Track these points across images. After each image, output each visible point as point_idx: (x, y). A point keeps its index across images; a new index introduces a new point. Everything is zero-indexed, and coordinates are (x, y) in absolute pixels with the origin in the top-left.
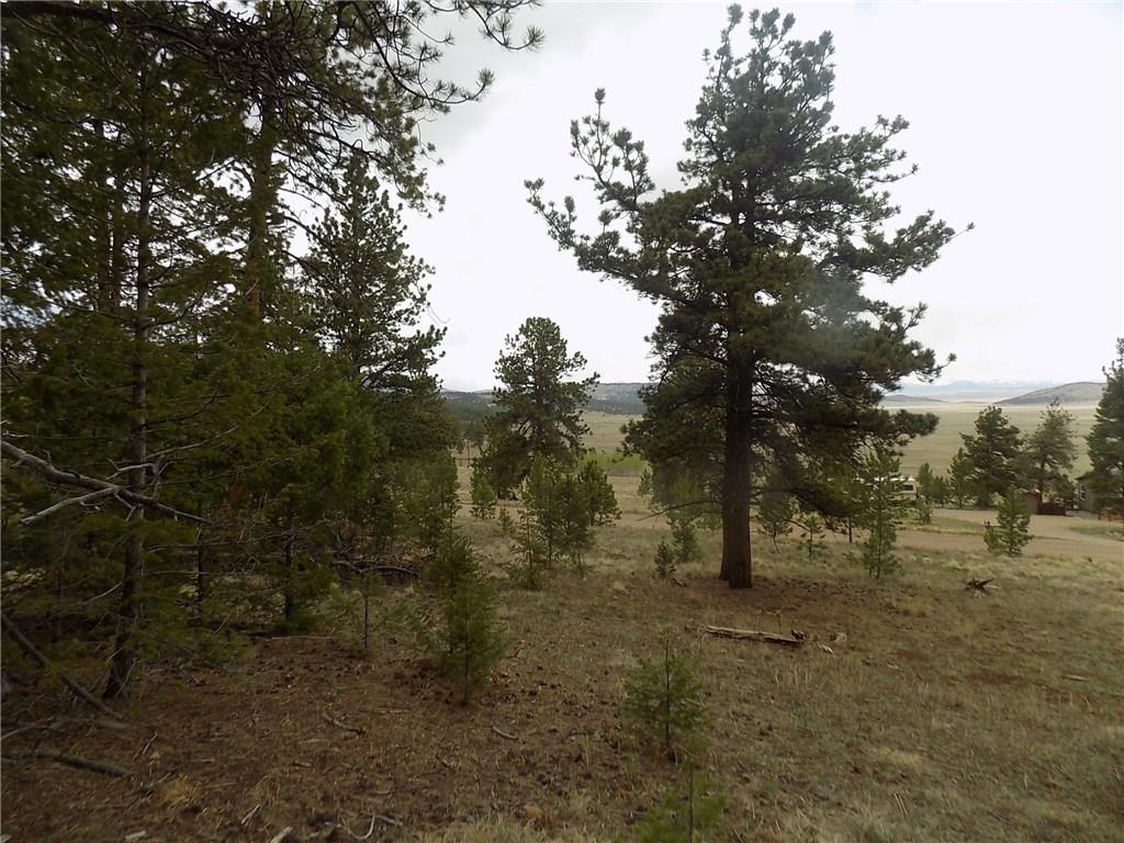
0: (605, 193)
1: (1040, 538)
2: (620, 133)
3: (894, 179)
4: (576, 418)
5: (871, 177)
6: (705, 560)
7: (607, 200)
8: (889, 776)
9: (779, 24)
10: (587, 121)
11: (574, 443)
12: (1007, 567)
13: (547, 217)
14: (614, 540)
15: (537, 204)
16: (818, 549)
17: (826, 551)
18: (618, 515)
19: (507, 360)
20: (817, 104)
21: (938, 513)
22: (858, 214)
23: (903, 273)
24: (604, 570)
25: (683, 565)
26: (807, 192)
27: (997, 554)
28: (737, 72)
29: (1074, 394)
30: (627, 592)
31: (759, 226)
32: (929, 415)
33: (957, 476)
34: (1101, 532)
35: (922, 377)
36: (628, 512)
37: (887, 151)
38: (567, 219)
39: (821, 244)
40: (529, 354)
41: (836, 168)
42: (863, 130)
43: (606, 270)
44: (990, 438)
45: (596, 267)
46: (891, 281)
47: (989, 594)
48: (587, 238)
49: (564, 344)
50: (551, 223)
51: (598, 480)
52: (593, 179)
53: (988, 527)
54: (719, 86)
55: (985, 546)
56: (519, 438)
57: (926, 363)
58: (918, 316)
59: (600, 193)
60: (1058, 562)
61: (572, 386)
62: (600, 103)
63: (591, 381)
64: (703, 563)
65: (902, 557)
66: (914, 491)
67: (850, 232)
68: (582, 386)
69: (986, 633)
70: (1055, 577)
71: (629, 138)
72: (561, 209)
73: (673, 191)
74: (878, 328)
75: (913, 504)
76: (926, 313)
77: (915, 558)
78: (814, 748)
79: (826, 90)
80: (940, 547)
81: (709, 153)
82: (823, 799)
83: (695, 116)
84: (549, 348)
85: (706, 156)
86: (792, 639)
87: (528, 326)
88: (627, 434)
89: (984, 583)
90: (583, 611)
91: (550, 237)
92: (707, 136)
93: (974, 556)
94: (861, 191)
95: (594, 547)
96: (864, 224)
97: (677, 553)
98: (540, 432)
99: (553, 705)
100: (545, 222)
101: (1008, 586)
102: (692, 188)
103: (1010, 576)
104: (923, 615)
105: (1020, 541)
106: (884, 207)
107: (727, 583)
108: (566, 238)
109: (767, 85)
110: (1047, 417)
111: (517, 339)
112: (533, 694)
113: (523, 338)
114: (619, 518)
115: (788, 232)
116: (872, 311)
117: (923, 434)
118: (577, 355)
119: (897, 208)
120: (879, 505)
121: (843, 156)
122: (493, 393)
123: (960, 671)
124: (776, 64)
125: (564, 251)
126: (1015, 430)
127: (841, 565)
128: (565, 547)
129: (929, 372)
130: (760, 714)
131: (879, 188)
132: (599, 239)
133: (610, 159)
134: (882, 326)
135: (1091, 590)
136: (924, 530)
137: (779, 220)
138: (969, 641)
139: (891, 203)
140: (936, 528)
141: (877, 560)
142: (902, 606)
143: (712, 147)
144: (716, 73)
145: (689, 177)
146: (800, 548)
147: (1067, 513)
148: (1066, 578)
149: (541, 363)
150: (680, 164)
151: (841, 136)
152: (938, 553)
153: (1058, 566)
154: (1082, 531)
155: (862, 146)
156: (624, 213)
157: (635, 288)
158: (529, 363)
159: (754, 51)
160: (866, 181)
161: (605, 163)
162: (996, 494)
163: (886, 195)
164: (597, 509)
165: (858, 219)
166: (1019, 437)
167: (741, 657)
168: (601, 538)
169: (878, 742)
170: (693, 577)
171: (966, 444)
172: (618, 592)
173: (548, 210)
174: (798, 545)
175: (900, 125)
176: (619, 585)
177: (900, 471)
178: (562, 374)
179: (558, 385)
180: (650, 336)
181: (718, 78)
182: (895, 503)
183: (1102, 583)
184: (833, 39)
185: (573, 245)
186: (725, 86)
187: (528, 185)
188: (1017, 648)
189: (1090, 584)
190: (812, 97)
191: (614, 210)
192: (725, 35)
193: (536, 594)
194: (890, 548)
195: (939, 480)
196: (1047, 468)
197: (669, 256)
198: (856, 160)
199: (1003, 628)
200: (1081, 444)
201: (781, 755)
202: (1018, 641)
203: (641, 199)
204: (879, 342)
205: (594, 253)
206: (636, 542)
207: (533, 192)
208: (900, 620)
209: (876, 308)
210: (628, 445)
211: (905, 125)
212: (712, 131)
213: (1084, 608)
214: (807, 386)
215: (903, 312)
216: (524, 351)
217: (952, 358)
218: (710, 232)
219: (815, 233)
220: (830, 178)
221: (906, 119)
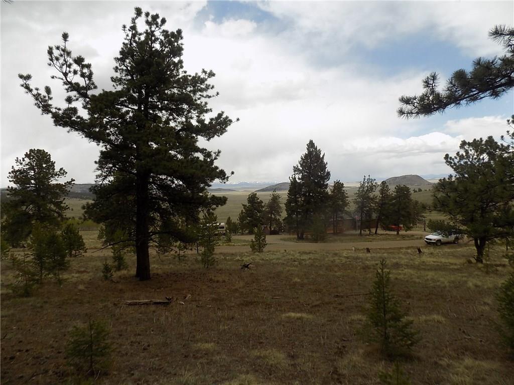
0: (69, 87)
1: (270, 244)
2: (78, 58)
3: (210, 97)
4: (61, 202)
5: (200, 95)
6: (129, 268)
7: (71, 91)
8: (199, 355)
9: (159, 21)
10: (58, 48)
11: (60, 215)
12: (257, 257)
13: (34, 96)
14: (82, 264)
15: (27, 87)
16: (182, 258)
17: (186, 258)
18: (86, 250)
19: (17, 171)
20: (176, 60)
21: (234, 237)
22: (194, 110)
23: (213, 137)
24: (74, 280)
25: (118, 273)
26: (172, 98)
27: (255, 252)
28: (139, 39)
29: (282, 187)
30: (86, 290)
31: (151, 111)
32: (223, 197)
33: (241, 222)
34: (290, 240)
35: (221, 181)
36: (92, 248)
37: (206, 85)
38: (47, 98)
39: (179, 122)
40: (32, 168)
41: (185, 89)
42: (196, 74)
43: (70, 126)
44: (253, 205)
45: (65, 125)
46: (208, 140)
47: (250, 269)
48: (59, 109)
49: (53, 164)
50: (37, 99)
51: (73, 233)
52: (62, 79)
53: (252, 242)
54: (131, 44)
55: (251, 249)
56: (25, 214)
57: (222, 175)
58: (217, 155)
59: (67, 87)
60: (275, 253)
61: (59, 186)
62: (65, 40)
63: (69, 183)
64: (128, 270)
65: (218, 257)
66: (225, 229)
67: (192, 118)
68: (64, 186)
69: (248, 285)
70: (274, 259)
71: (83, 62)
72: (43, 93)
73: (108, 91)
74: (203, 160)
75: (224, 234)
76: (220, 154)
77: (223, 257)
78: (168, 351)
79: (180, 55)
80: (233, 251)
81: (127, 75)
82: (168, 374)
83: (119, 56)
84: (44, 166)
85: (125, 76)
86: (167, 301)
87: (30, 153)
88: (86, 210)
89: (248, 265)
90: (58, 304)
91: (36, 107)
92: (126, 67)
93: (246, 254)
94: (196, 100)
95: (70, 268)
96: (197, 115)
97: (115, 267)
98: (39, 210)
99: (25, 362)
100: (33, 98)
101: (257, 265)
102: (118, 90)
103: (259, 261)
104: (224, 281)
105: (262, 246)
106: (205, 108)
107: (138, 279)
108: (46, 108)
109: (154, 47)
110: (272, 196)
111: (24, 160)
112: (12, 358)
113: (27, 160)
114: (86, 252)
115: (163, 115)
116: (200, 152)
117: (222, 205)
118: (61, 169)
119: (211, 109)
120: (210, 236)
121: (189, 85)
122: (7, 190)
123: (236, 303)
124: (158, 39)
125: (45, 115)
126: (261, 202)
127: (193, 264)
128: (50, 270)
129: (224, 179)
130: (145, 340)
131: (203, 100)
132: (66, 110)
133: (72, 70)
134: (204, 159)
135: (285, 262)
136: (228, 245)
137: (161, 110)
138: (241, 290)
139: (208, 107)
140: (233, 244)
141: (208, 260)
142: (216, 279)
143: (128, 72)
144: (130, 37)
145: (117, 85)
146: (174, 258)
147: (280, 233)
148: (278, 259)
149: (39, 173)
150: (112, 78)
151: (187, 76)
152: (233, 254)
153: (275, 255)
154: (284, 240)
155: (197, 81)
156: (80, 99)
157: (86, 137)
158: (32, 173)
159: (147, 31)
160: (198, 96)
161: (70, 72)
162: (256, 228)
163: (206, 103)
164: (73, 249)
165: (194, 112)
166: (263, 204)
167: (141, 314)
168: (74, 263)
169: (197, 341)
170: (122, 277)
171: (244, 208)
172: (81, 290)
173: (35, 92)
174: (173, 257)
175: (212, 74)
176: (81, 287)
177: (217, 221)
178: (52, 179)
179: (50, 185)
180: (97, 161)
181: (131, 40)
182: (216, 235)
183: (289, 259)
184: (182, 33)
185: (51, 112)
186: (134, 44)
187: (21, 77)
188: (258, 290)
189: (285, 260)
190: (174, 57)
191: (75, 96)
192: (134, 20)
193: (29, 299)
194: (212, 254)
195: (234, 223)
196: (273, 216)
197: (105, 122)
198: (194, 87)
199: (254, 282)
200: (283, 206)
201: (152, 358)
202: (258, 287)
203: (90, 93)
204: (201, 166)
205: (63, 117)
206: (94, 263)
207: (25, 82)
208: (215, 285)
209: (203, 151)
210: (86, 215)
211: (214, 75)
212: (128, 64)
213: (282, 270)
214: (174, 185)
215: (212, 153)
216: (28, 167)
217: (233, 173)
218: (127, 112)
219: (177, 117)
220: (182, 93)
221: (214, 72)
